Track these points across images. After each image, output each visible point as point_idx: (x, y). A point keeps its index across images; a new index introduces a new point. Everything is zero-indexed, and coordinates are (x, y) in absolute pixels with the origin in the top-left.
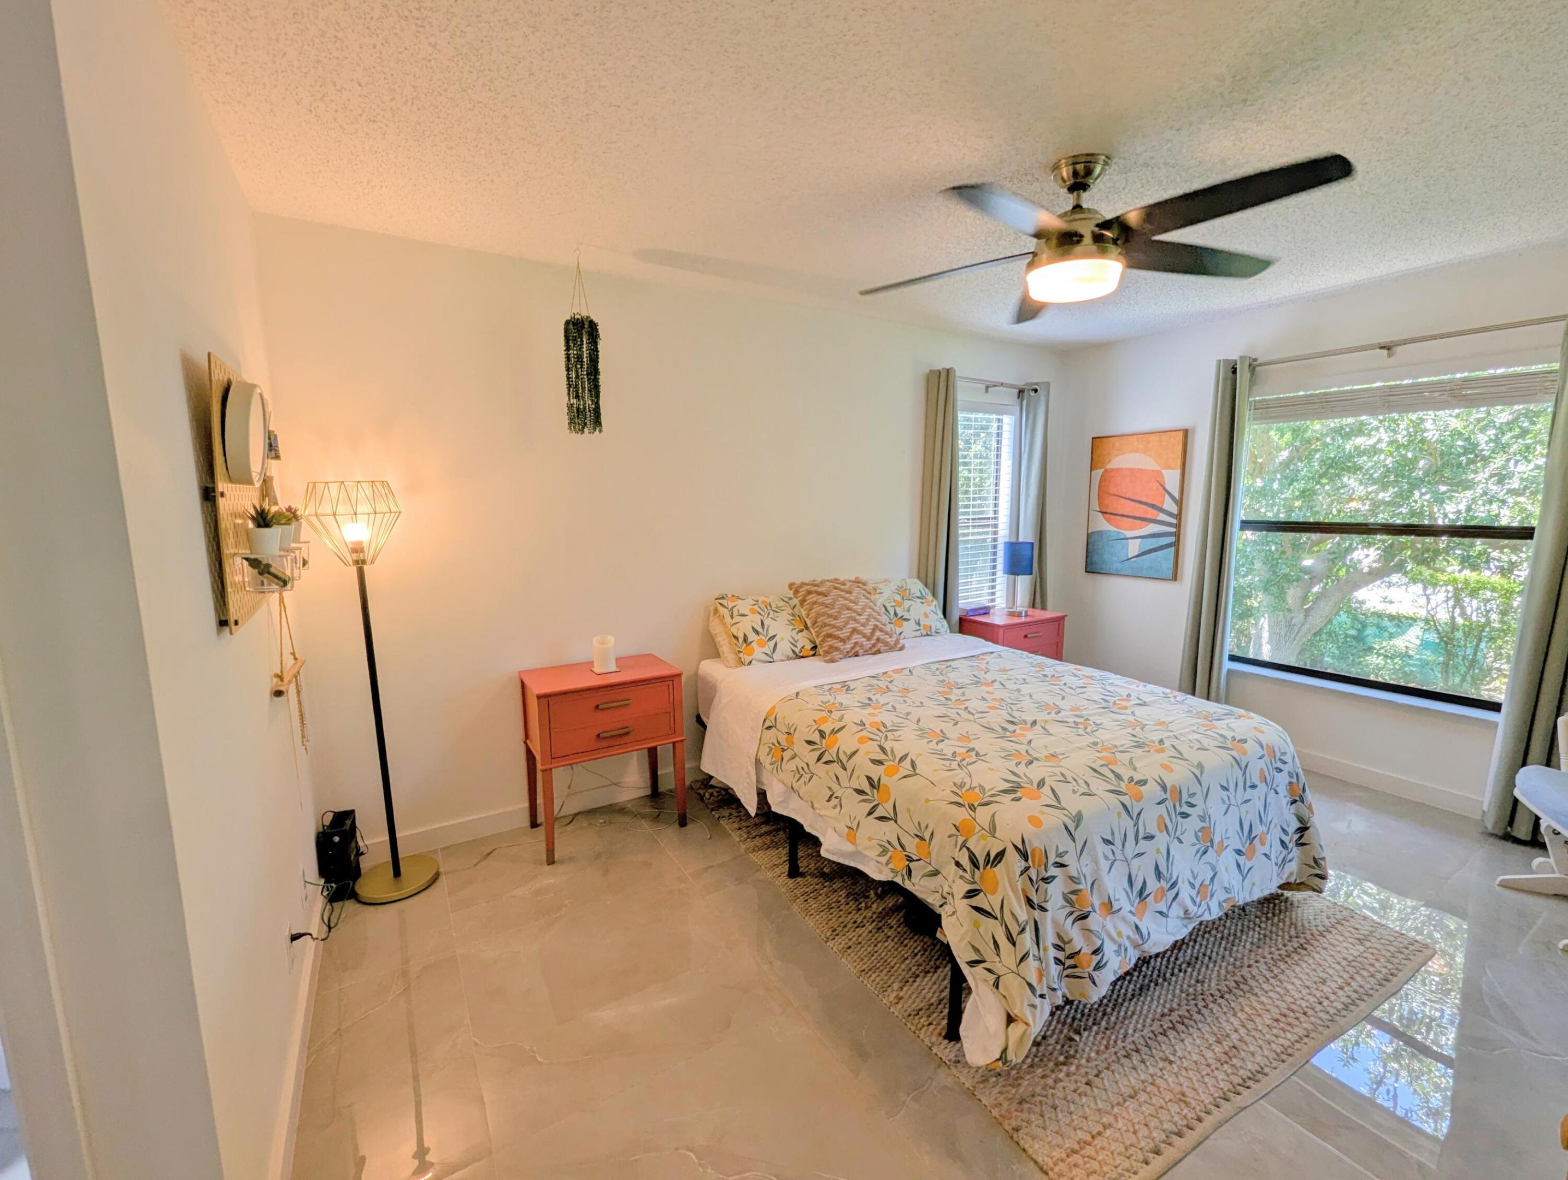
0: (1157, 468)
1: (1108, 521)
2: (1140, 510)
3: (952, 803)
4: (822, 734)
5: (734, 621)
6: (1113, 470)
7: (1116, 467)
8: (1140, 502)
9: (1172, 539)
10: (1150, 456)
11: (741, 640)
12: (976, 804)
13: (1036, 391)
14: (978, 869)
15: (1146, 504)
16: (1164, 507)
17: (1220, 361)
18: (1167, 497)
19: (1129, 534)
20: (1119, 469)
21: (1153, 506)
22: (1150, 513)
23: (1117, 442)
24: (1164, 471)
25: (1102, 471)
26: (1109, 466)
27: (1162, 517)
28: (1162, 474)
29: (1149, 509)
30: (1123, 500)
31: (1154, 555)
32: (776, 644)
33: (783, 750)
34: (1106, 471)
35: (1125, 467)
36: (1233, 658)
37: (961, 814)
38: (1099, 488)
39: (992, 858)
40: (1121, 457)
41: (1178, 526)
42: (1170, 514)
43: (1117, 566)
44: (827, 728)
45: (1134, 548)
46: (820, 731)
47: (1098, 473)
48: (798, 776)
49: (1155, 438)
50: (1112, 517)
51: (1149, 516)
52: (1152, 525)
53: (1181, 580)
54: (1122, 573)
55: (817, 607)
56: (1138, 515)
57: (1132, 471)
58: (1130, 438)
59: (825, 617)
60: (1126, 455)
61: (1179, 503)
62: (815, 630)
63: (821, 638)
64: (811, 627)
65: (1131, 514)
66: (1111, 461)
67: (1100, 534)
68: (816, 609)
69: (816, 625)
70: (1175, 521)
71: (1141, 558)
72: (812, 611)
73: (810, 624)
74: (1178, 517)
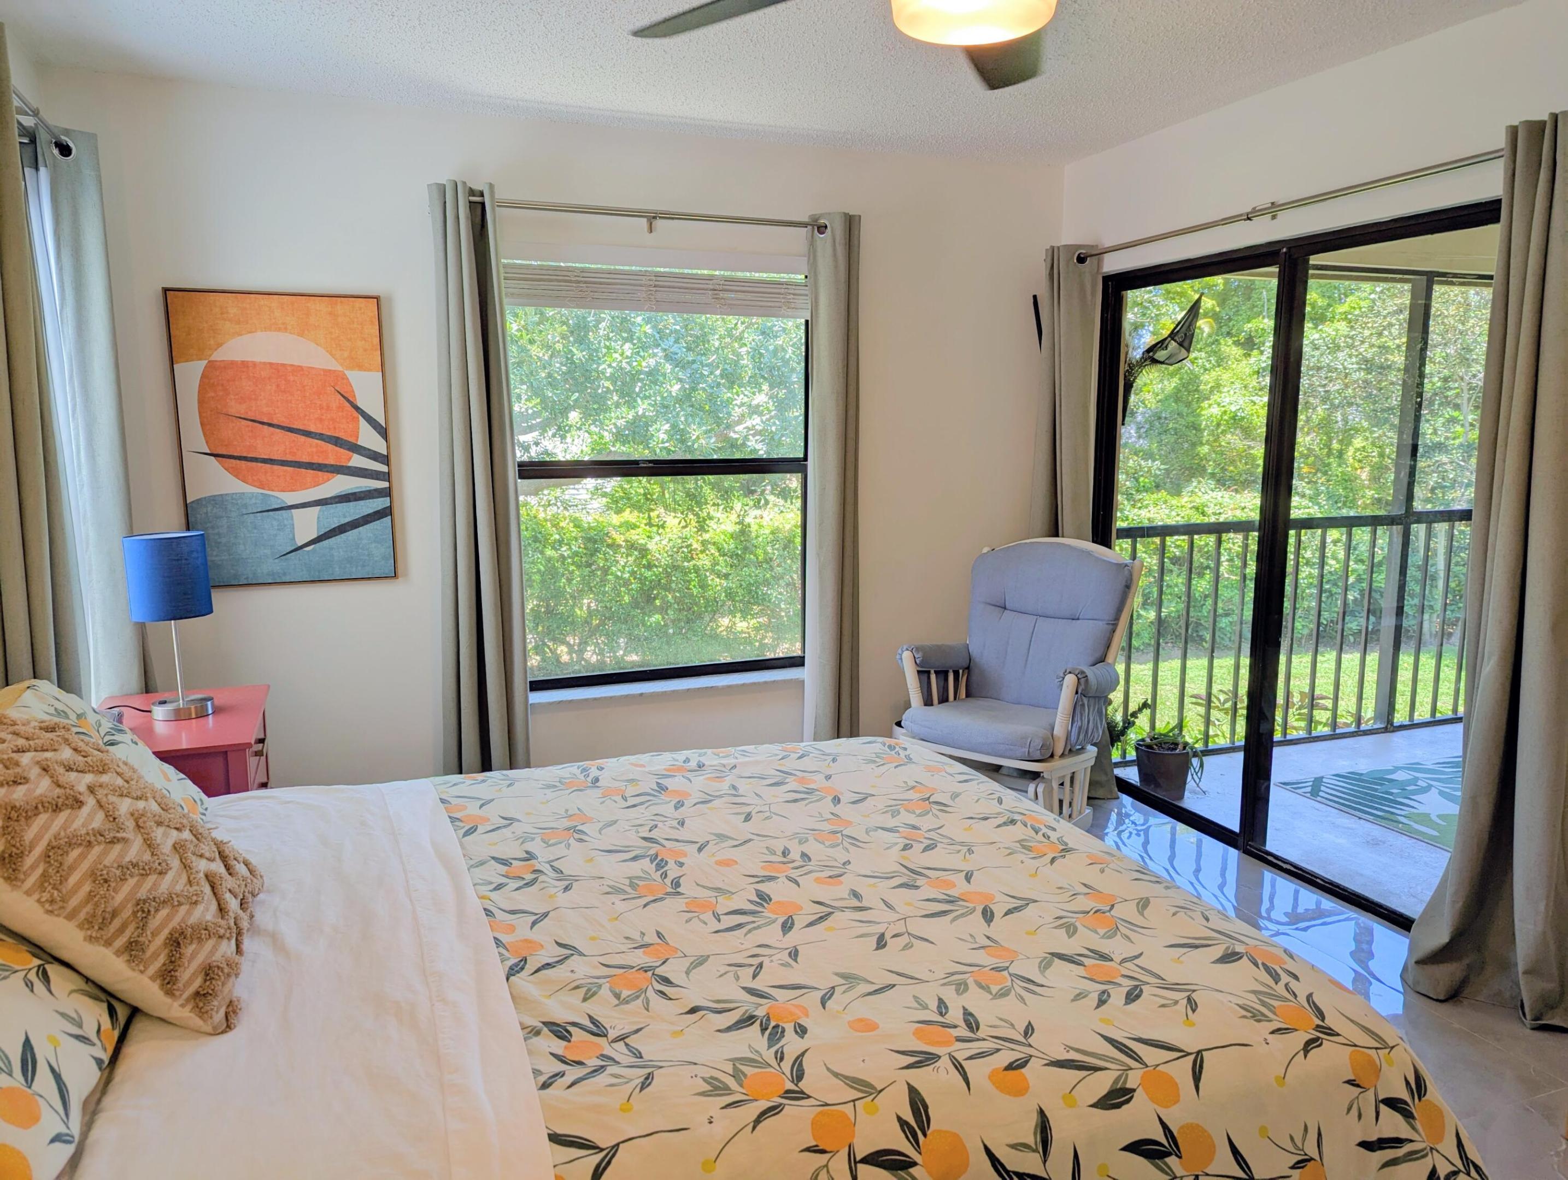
0: (334, 365)
1: (236, 473)
2: (309, 450)
6: (230, 364)
7: (238, 358)
8: (308, 434)
9: (380, 503)
10: (316, 341)
13: (65, 151)
15: (321, 437)
16: (360, 443)
17: (442, 189)
18: (362, 420)
19: (290, 498)
20: (244, 364)
21: (337, 441)
22: (332, 455)
23: (232, 306)
24: (346, 372)
25: (200, 365)
26: (223, 354)
27: (358, 461)
28: (344, 378)
29: (330, 447)
30: (265, 429)
31: (352, 534)
34: (212, 366)
35: (258, 359)
36: (542, 684)
38: (201, 402)
40: (246, 338)
41: (387, 477)
42: (375, 456)
43: (277, 567)
45: (306, 525)
47: (191, 372)
49: (321, 306)
50: (243, 464)
51: (331, 461)
52: (340, 478)
53: (405, 574)
54: (287, 579)
55: (83, 856)
56: (305, 459)
57: (278, 370)
58: (263, 300)
59: (132, 882)
60: (260, 335)
61: (384, 432)
62: (120, 942)
63: (162, 959)
64: (90, 939)
65: (289, 458)
66: (219, 345)
67: (218, 501)
68: (85, 866)
69: (117, 923)
70: (384, 468)
71: (325, 543)
72: (73, 880)
73: (80, 935)
74: (385, 460)
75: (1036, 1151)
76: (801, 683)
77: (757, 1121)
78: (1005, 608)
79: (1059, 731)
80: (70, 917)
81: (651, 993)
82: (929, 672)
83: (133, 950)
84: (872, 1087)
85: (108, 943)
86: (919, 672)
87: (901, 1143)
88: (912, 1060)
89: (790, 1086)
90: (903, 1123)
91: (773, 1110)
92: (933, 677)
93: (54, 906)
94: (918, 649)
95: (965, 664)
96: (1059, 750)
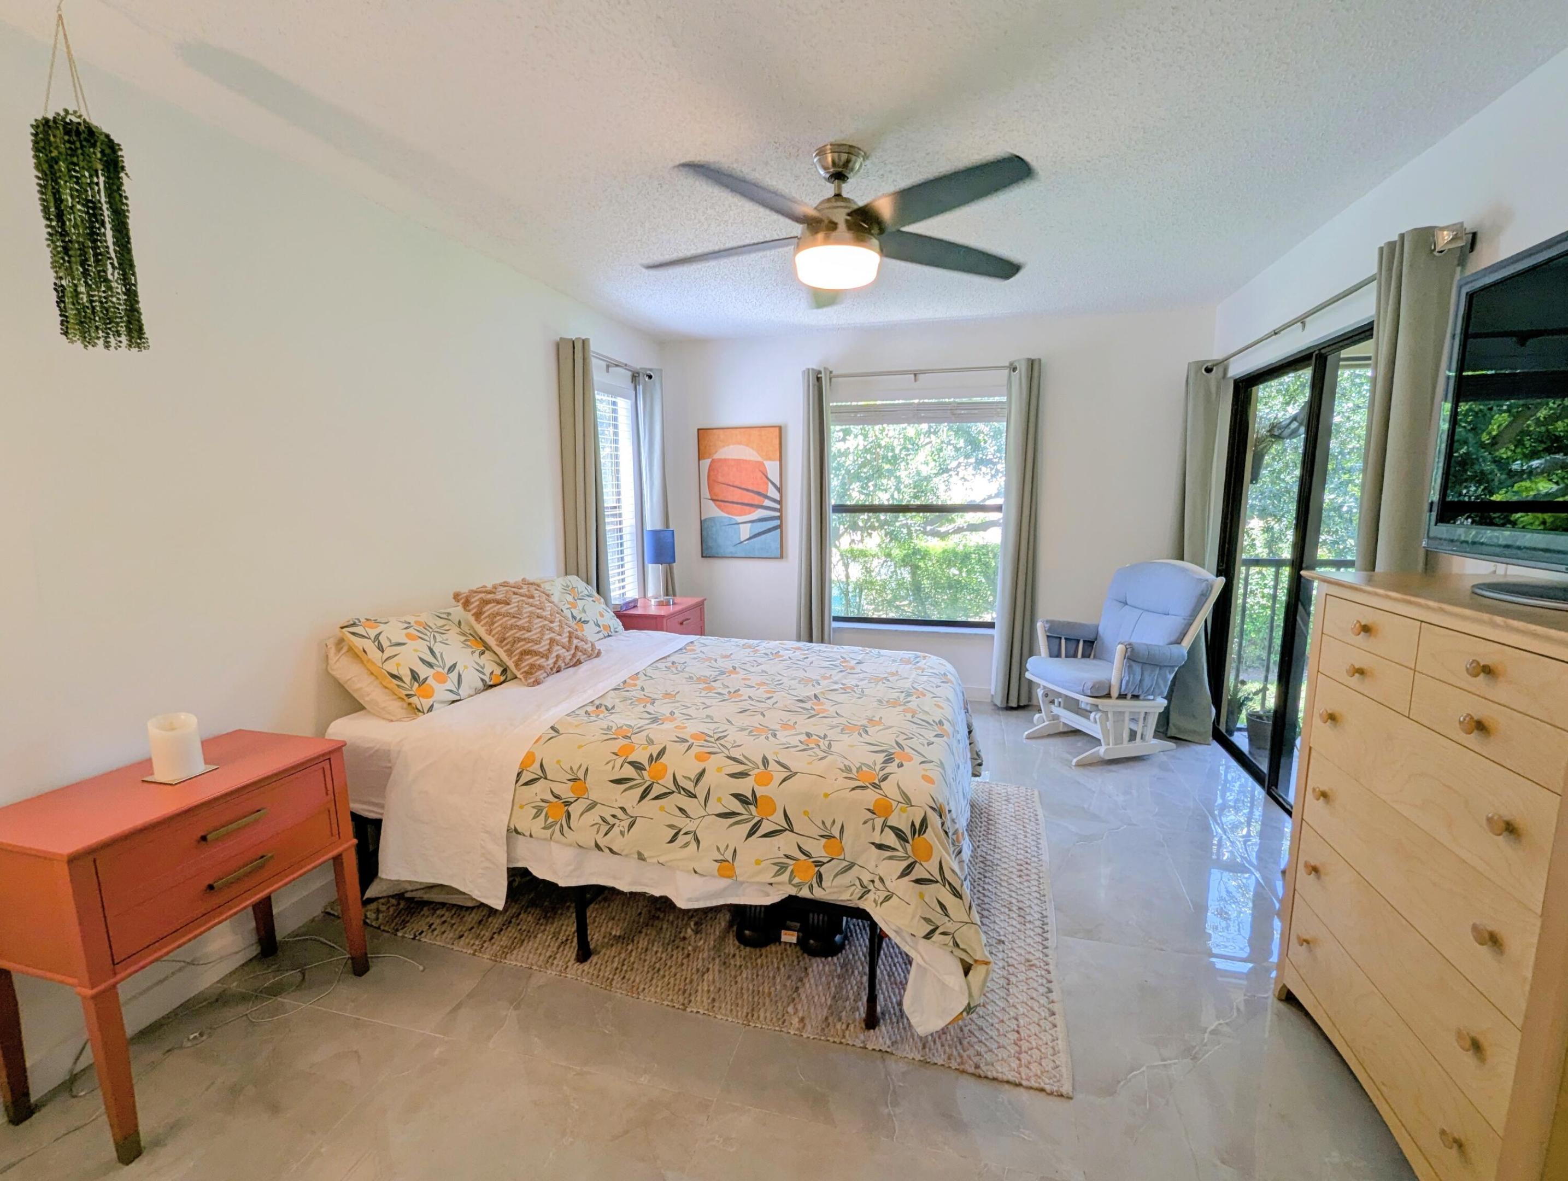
0: (759, 459)
1: (719, 507)
2: (748, 498)
3: (853, 789)
4: (637, 766)
5: (386, 655)
6: (720, 460)
7: (723, 457)
8: (748, 490)
9: (777, 522)
10: (752, 448)
11: (407, 678)
12: (877, 782)
13: (650, 377)
14: (908, 842)
15: (752, 491)
16: (769, 494)
17: (806, 372)
18: (770, 484)
19: (739, 519)
20: (725, 460)
21: (759, 493)
22: (757, 500)
23: (721, 434)
24: (765, 462)
25: (710, 460)
26: (716, 456)
27: (767, 503)
28: (763, 464)
29: (756, 496)
30: (732, 488)
31: (763, 537)
32: (460, 676)
33: (568, 804)
34: (713, 461)
35: (731, 457)
36: (837, 619)
37: (870, 796)
38: (708, 477)
39: (917, 827)
40: (726, 448)
41: (780, 510)
42: (774, 501)
43: (732, 549)
44: (642, 757)
45: (745, 532)
46: (632, 764)
47: (706, 463)
48: (605, 828)
49: (755, 432)
50: (721, 503)
51: (756, 503)
52: (759, 510)
53: (787, 557)
54: (736, 555)
55: (501, 619)
56: (746, 502)
57: (738, 462)
58: (733, 431)
59: (515, 631)
60: (731, 446)
61: (779, 490)
62: (505, 648)
63: (517, 657)
64: (498, 645)
65: (740, 501)
66: (716, 452)
67: (712, 519)
68: (500, 622)
69: (505, 642)
70: (778, 507)
71: (752, 540)
72: (496, 625)
73: (495, 643)
74: (780, 502)
76: (992, 637)
78: (1126, 604)
79: (1115, 682)
80: (493, 636)
82: (1060, 638)
83: (510, 653)
85: (502, 648)
86: (1048, 637)
92: (1063, 641)
93: (489, 632)
94: (1047, 622)
95: (1091, 638)
96: (1115, 693)
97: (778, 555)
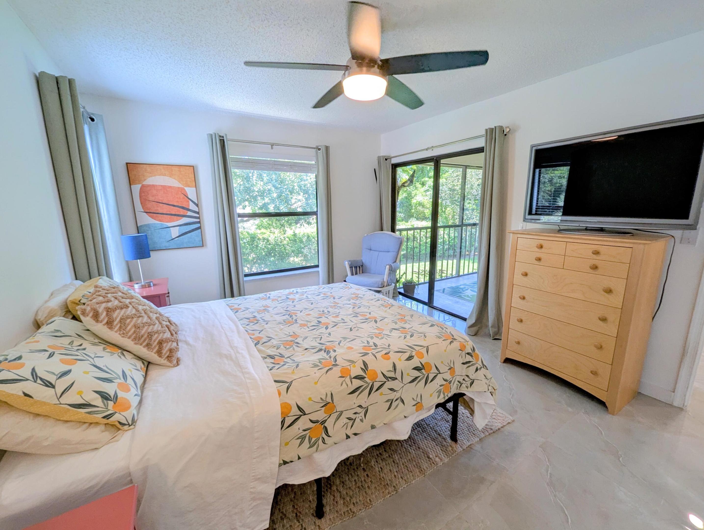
0: (181, 186)
1: (152, 217)
2: (174, 210)
4: (360, 378)
6: (149, 186)
7: (151, 184)
8: (174, 206)
9: (197, 225)
10: (174, 179)
11: (98, 401)
13: (93, 120)
15: (178, 206)
16: (190, 208)
17: (211, 135)
18: (190, 201)
19: (170, 224)
20: (153, 186)
21: (183, 208)
22: (182, 212)
23: (148, 168)
25: (139, 186)
26: (145, 183)
27: (189, 213)
28: (184, 189)
29: (181, 209)
30: (161, 204)
31: (189, 235)
33: (324, 422)
34: (143, 186)
35: (157, 184)
38: (140, 197)
40: (153, 178)
41: (199, 218)
42: (195, 212)
43: (167, 244)
45: (175, 232)
46: (356, 378)
47: (136, 188)
48: (351, 423)
49: (175, 168)
50: (155, 215)
51: (182, 214)
52: (184, 218)
53: (206, 246)
54: (170, 248)
55: (131, 321)
56: (174, 213)
57: (164, 187)
58: (158, 167)
59: (146, 327)
60: (157, 177)
61: (197, 205)
62: (145, 344)
63: (157, 348)
64: (136, 344)
65: (168, 213)
66: (145, 180)
67: (148, 226)
68: (132, 324)
69: (143, 339)
70: (198, 216)
71: (181, 237)
72: (129, 328)
73: (133, 343)
74: (198, 213)
75: (393, 372)
76: (318, 272)
77: (327, 372)
78: (371, 250)
79: (385, 280)
80: (129, 338)
81: (294, 346)
82: (352, 267)
83: (148, 346)
84: (354, 361)
85: (141, 344)
86: (350, 267)
87: (362, 373)
88: (362, 354)
89: (334, 363)
90: (362, 369)
91: (330, 369)
92: (353, 268)
93: (124, 335)
94: (350, 261)
95: (362, 264)
96: (385, 285)
97: (201, 245)
